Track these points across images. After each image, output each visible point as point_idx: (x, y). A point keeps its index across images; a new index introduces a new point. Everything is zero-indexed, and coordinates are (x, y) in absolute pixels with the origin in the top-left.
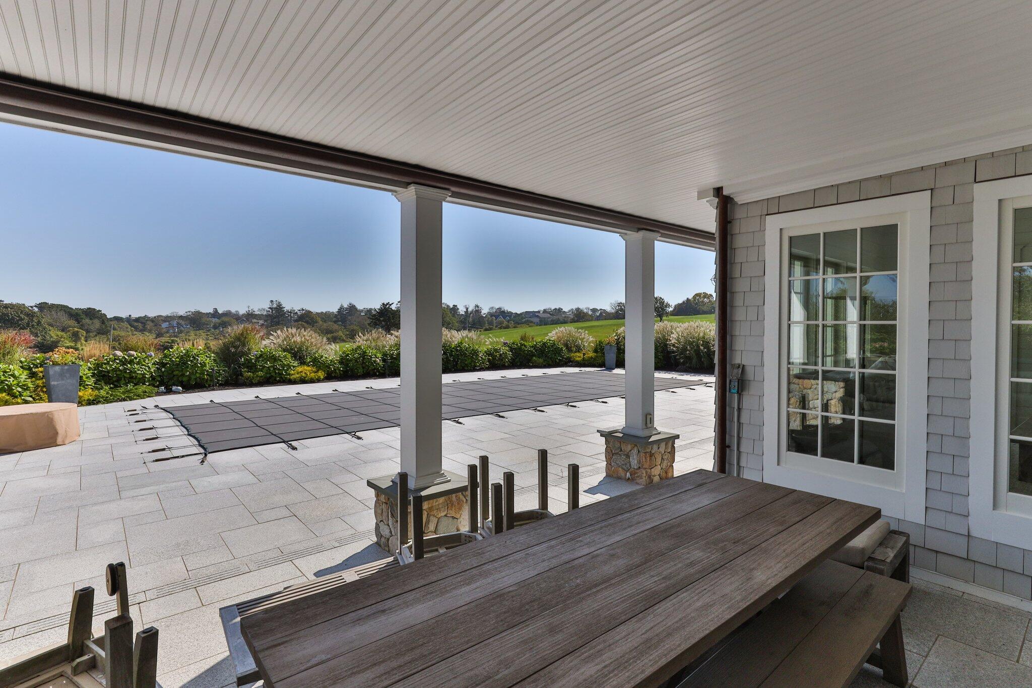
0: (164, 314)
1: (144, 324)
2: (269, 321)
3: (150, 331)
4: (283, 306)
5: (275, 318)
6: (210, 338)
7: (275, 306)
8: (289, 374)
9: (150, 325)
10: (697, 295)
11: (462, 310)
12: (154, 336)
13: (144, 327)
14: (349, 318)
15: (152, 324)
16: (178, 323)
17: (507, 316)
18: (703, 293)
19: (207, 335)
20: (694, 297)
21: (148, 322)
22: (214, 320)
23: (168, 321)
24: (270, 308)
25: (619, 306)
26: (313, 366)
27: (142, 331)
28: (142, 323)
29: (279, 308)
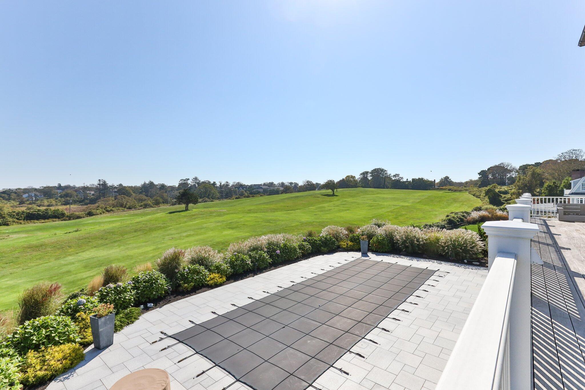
0: (23, 187)
1: (9, 195)
2: (98, 192)
3: (14, 200)
4: (107, 183)
5: (102, 190)
6: (59, 204)
7: (101, 183)
8: (206, 281)
9: (13, 196)
10: (347, 176)
11: (218, 184)
12: (18, 203)
13: (9, 197)
14: (150, 190)
15: (15, 195)
16: (35, 195)
17: (244, 187)
18: (351, 175)
19: (56, 202)
20: (346, 178)
21: (12, 194)
22: (59, 191)
23: (28, 193)
24: (98, 184)
25: (307, 183)
26: (218, 273)
27: (9, 199)
28: (8, 194)
29: (104, 184)
